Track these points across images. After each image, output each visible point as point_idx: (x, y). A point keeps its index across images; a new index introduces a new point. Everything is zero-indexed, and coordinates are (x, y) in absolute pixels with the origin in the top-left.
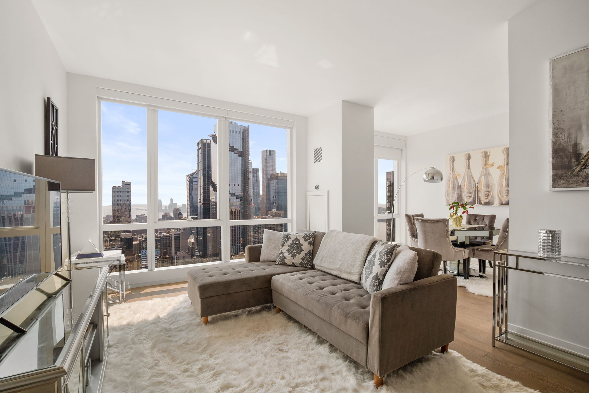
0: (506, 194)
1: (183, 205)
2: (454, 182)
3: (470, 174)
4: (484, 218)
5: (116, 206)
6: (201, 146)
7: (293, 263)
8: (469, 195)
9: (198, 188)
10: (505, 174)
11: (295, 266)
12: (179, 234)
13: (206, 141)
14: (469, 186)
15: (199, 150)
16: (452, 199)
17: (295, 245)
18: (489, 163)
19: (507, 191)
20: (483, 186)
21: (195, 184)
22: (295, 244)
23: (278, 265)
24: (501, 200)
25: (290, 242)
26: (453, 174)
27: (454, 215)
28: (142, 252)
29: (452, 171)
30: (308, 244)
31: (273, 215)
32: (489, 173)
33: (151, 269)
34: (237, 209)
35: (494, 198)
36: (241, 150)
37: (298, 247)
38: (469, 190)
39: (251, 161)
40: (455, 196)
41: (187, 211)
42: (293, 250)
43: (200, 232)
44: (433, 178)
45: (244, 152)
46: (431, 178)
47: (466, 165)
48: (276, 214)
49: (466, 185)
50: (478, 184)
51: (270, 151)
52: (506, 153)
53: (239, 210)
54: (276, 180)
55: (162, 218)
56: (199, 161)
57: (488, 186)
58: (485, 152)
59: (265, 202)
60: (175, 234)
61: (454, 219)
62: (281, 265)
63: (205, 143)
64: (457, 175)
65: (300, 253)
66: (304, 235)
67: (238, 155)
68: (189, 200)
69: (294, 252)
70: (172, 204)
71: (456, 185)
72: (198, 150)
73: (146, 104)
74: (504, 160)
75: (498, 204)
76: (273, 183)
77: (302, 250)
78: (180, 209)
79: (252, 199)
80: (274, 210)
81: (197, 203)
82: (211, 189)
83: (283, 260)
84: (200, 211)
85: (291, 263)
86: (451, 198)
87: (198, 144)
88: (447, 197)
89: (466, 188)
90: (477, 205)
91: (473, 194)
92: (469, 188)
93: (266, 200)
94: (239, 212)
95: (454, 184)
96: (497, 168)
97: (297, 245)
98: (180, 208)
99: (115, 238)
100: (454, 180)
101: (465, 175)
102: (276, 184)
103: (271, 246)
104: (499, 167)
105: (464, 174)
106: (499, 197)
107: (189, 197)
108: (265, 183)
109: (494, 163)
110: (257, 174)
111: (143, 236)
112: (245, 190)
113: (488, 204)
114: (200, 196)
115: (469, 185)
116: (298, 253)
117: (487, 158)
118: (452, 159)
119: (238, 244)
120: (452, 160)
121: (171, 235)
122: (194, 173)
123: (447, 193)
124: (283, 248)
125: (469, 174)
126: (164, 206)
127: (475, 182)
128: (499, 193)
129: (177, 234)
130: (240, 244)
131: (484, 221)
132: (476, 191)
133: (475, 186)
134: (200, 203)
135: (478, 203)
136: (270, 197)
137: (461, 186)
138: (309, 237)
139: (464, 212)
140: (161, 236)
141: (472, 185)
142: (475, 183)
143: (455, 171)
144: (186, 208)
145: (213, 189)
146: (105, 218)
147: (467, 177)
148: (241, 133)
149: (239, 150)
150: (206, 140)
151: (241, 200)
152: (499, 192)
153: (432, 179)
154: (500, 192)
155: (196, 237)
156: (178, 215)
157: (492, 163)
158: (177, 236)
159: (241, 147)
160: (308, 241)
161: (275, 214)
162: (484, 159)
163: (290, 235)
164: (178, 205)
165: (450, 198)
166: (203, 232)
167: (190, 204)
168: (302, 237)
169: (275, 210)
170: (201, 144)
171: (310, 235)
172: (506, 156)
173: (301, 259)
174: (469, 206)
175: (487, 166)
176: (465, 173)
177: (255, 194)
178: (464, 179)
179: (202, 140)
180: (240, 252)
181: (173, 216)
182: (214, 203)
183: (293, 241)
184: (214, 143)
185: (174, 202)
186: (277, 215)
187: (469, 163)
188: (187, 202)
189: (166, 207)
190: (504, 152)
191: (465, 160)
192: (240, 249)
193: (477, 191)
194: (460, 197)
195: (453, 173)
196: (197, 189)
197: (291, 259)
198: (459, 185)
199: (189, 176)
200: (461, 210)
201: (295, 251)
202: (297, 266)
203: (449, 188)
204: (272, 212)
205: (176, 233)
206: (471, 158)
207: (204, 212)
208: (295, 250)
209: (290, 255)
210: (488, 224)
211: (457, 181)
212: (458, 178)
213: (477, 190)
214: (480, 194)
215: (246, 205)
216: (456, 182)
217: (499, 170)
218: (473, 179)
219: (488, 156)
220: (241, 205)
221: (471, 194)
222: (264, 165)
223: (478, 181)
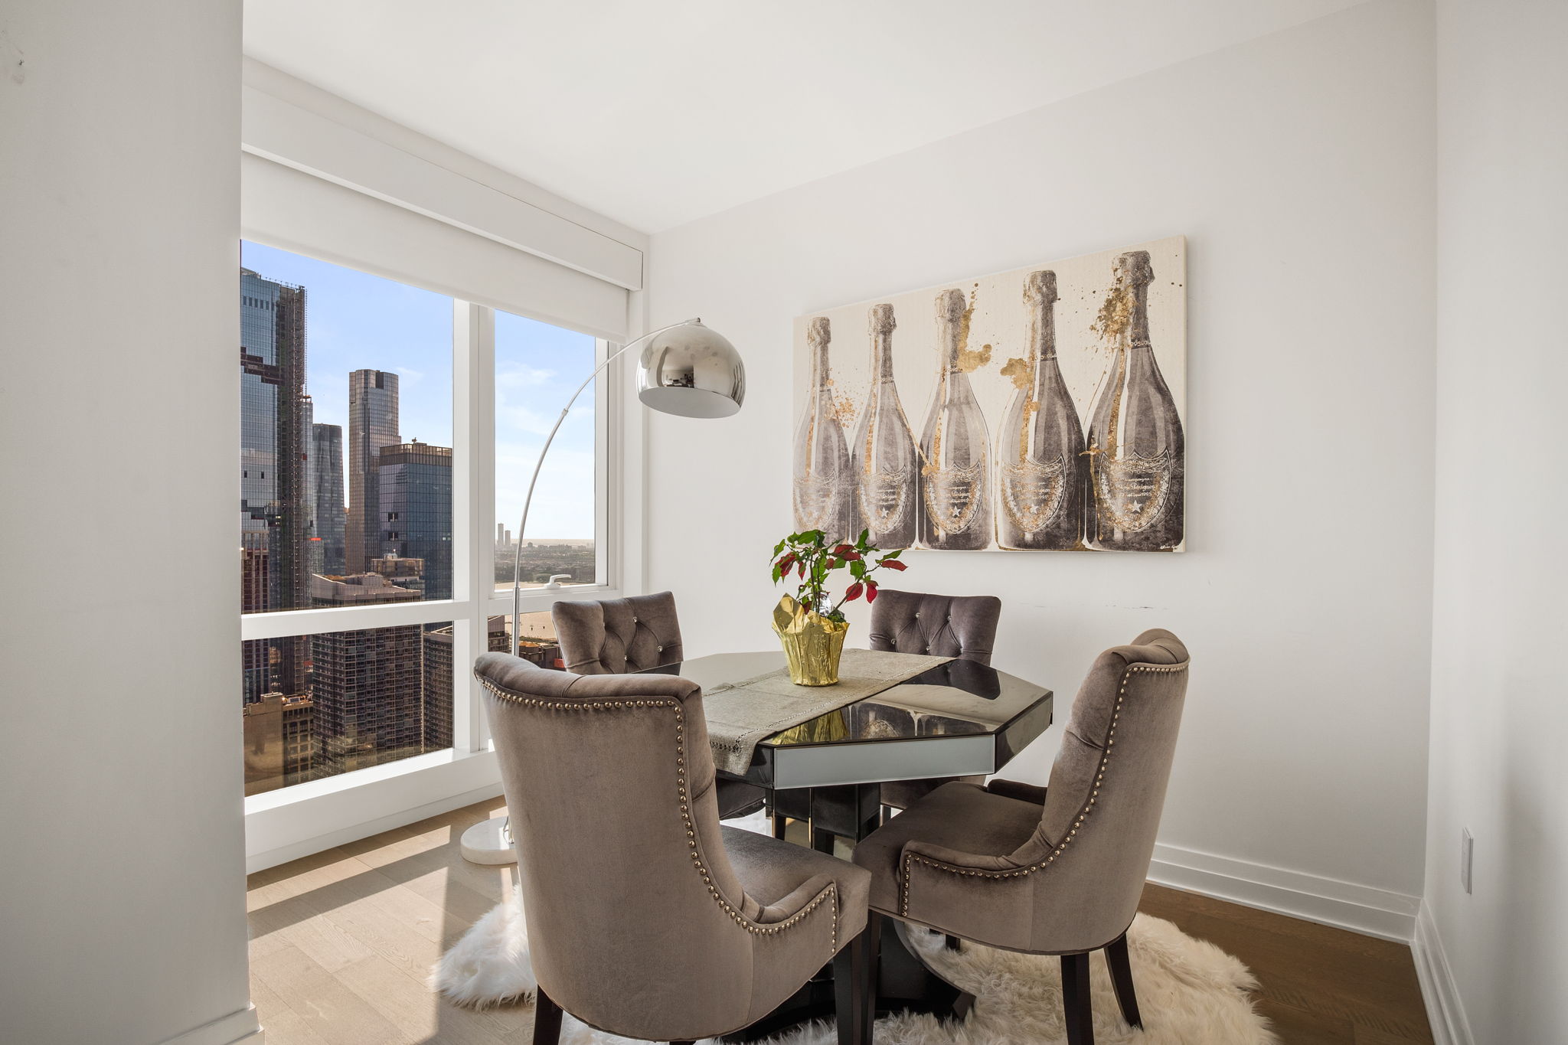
0: (1038, 494)
2: (827, 438)
3: (892, 400)
4: (947, 614)
8: (887, 500)
10: (1035, 399)
14: (887, 459)
16: (820, 518)
18: (968, 349)
19: (1044, 480)
20: (942, 459)
24: (1016, 525)
26: (823, 403)
27: (795, 611)
29: (818, 388)
31: (388, 570)
32: (967, 397)
34: (255, 552)
35: (986, 513)
36: (274, 364)
38: (889, 478)
39: (308, 400)
40: (832, 503)
44: (687, 379)
45: (282, 369)
46: (676, 381)
47: (877, 361)
48: (396, 569)
49: (873, 453)
50: (925, 448)
51: (380, 376)
52: (1039, 298)
53: (265, 557)
54: (401, 466)
57: (962, 457)
58: (951, 298)
59: (363, 530)
61: (797, 635)
64: (838, 407)
67: (260, 377)
71: (836, 454)
74: (1030, 334)
75: (1006, 542)
76: (388, 474)
79: (312, 522)
80: (392, 557)
86: (816, 514)
88: (801, 510)
89: (873, 470)
90: (920, 546)
91: (903, 497)
92: (888, 466)
93: (366, 523)
94: (265, 562)
95: (826, 450)
96: (1004, 371)
100: (826, 429)
101: (873, 404)
102: (401, 478)
104: (1010, 368)
105: (866, 403)
106: (1010, 510)
108: (362, 473)
109: (988, 347)
110: (331, 441)
112: (287, 492)
113: (965, 541)
115: (886, 453)
117: (962, 322)
118: (819, 333)
119: (258, 666)
120: (818, 339)
123: (801, 489)
125: (886, 401)
127: (910, 438)
128: (1009, 491)
130: (266, 665)
131: (950, 627)
132: (913, 482)
133: (909, 456)
135: (921, 540)
136: (378, 516)
137: (854, 456)
139: (853, 593)
141: (901, 454)
142: (912, 444)
143: (833, 389)
147: (881, 415)
148: (273, 309)
149: (267, 361)
151: (270, 524)
152: (1008, 484)
153: (683, 386)
154: (1013, 487)
157: (981, 349)
159: (274, 353)
161: (393, 569)
162: (949, 331)
165: (811, 514)
169: (395, 554)
172: (1039, 312)
174: (880, 555)
175: (961, 363)
176: (870, 399)
177: (327, 505)
178: (866, 428)
180: (266, 691)
186: (399, 570)
187: (887, 349)
190: (1033, 292)
191: (873, 336)
192: (266, 681)
193: (918, 482)
194: (849, 510)
195: (826, 396)
198: (848, 455)
200: (838, 580)
203: (809, 465)
204: (383, 562)
206: (895, 326)
210: (968, 647)
211: (841, 436)
212: (844, 419)
213: (920, 474)
214: (932, 496)
215: (291, 539)
216: (835, 438)
217: (1008, 379)
218: (904, 425)
219: (967, 317)
220: (273, 540)
221: (894, 493)
222: (359, 415)
223: (924, 434)
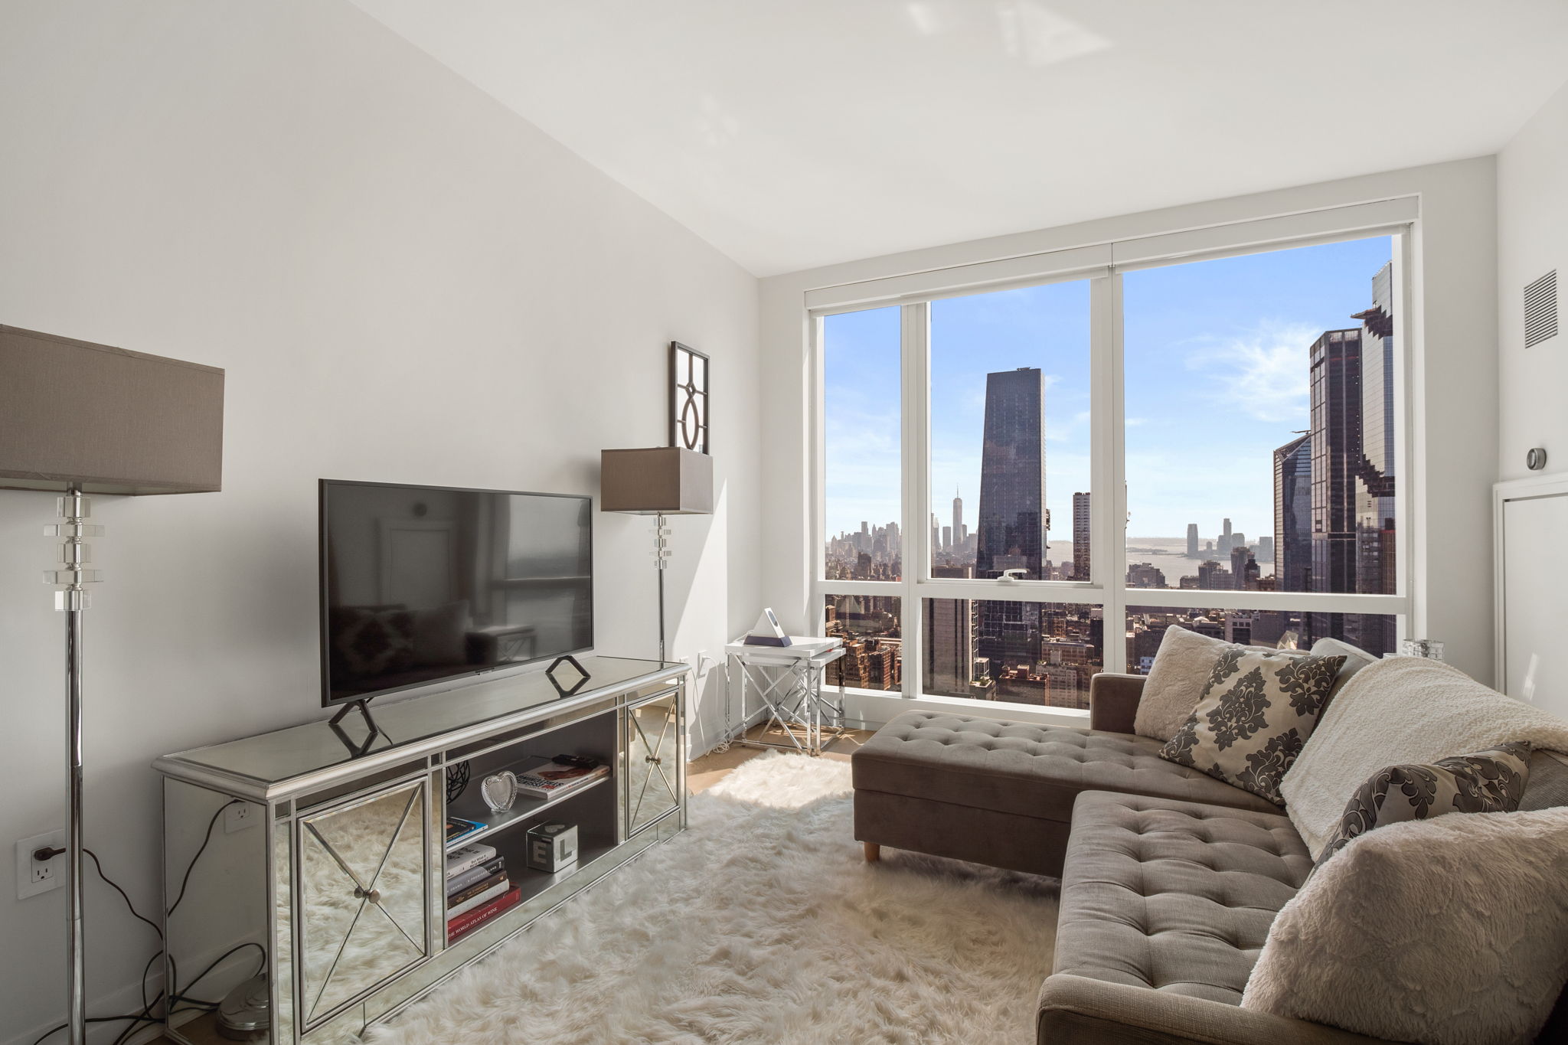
1: (1262, 539)
5: (1083, 542)
6: (1323, 355)
7: (1216, 766)
9: (1313, 487)
11: (1224, 781)
12: (1248, 624)
13: (1343, 336)
15: (1317, 370)
17: (1242, 700)
21: (1303, 474)
22: (1243, 697)
23: (1164, 759)
25: (1230, 683)
28: (1143, 661)
30: (1292, 705)
33: (908, 695)
37: (1250, 711)
41: (1276, 558)
42: (1228, 715)
43: (1319, 625)
55: (1198, 574)
56: (1318, 404)
60: (1235, 624)
62: (1175, 762)
63: (1339, 343)
65: (1249, 734)
66: (1288, 666)
68: (1280, 524)
69: (1229, 724)
70: (1229, 536)
72: (1312, 370)
73: (898, 296)
77: (1260, 723)
78: (1252, 551)
81: (1309, 534)
82: (1361, 486)
83: (1187, 745)
84: (1319, 559)
85: (1208, 766)
87: (1314, 349)
97: (1248, 699)
98: (1252, 547)
99: (1079, 618)
103: (1167, 689)
107: (1280, 516)
111: (1145, 619)
114: (1319, 511)
116: (1243, 733)
121: (1223, 623)
122: (1298, 443)
124: (1205, 702)
126: (1205, 544)
129: (1241, 624)
134: (1319, 535)
138: (1303, 676)
140: (1195, 625)
144: (1273, 548)
145: (1369, 487)
146: (1060, 568)
150: (1340, 334)
155: (1306, 638)
156: (1246, 571)
158: (1241, 630)
160: (1294, 691)
163: (1239, 659)
164: (1246, 539)
166: (1329, 625)
167: (1284, 538)
168: (1277, 674)
170: (1323, 349)
171: (1311, 669)
173: (1249, 757)
179: (1327, 335)
181: (1230, 572)
182: (1373, 532)
183: (1240, 682)
184: (1374, 335)
185: (1234, 530)
188: (1275, 530)
189: (1209, 544)
196: (1309, 492)
197: (1212, 749)
199: (1280, 453)
201: (1233, 723)
202: (1230, 781)
205: (1238, 620)
207: (1332, 562)
208: (1234, 720)
209: (1213, 734)
